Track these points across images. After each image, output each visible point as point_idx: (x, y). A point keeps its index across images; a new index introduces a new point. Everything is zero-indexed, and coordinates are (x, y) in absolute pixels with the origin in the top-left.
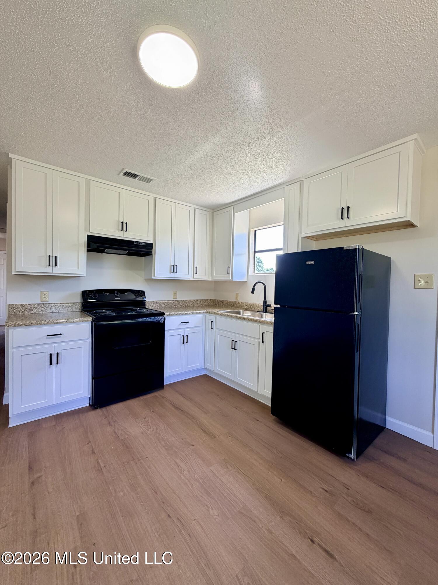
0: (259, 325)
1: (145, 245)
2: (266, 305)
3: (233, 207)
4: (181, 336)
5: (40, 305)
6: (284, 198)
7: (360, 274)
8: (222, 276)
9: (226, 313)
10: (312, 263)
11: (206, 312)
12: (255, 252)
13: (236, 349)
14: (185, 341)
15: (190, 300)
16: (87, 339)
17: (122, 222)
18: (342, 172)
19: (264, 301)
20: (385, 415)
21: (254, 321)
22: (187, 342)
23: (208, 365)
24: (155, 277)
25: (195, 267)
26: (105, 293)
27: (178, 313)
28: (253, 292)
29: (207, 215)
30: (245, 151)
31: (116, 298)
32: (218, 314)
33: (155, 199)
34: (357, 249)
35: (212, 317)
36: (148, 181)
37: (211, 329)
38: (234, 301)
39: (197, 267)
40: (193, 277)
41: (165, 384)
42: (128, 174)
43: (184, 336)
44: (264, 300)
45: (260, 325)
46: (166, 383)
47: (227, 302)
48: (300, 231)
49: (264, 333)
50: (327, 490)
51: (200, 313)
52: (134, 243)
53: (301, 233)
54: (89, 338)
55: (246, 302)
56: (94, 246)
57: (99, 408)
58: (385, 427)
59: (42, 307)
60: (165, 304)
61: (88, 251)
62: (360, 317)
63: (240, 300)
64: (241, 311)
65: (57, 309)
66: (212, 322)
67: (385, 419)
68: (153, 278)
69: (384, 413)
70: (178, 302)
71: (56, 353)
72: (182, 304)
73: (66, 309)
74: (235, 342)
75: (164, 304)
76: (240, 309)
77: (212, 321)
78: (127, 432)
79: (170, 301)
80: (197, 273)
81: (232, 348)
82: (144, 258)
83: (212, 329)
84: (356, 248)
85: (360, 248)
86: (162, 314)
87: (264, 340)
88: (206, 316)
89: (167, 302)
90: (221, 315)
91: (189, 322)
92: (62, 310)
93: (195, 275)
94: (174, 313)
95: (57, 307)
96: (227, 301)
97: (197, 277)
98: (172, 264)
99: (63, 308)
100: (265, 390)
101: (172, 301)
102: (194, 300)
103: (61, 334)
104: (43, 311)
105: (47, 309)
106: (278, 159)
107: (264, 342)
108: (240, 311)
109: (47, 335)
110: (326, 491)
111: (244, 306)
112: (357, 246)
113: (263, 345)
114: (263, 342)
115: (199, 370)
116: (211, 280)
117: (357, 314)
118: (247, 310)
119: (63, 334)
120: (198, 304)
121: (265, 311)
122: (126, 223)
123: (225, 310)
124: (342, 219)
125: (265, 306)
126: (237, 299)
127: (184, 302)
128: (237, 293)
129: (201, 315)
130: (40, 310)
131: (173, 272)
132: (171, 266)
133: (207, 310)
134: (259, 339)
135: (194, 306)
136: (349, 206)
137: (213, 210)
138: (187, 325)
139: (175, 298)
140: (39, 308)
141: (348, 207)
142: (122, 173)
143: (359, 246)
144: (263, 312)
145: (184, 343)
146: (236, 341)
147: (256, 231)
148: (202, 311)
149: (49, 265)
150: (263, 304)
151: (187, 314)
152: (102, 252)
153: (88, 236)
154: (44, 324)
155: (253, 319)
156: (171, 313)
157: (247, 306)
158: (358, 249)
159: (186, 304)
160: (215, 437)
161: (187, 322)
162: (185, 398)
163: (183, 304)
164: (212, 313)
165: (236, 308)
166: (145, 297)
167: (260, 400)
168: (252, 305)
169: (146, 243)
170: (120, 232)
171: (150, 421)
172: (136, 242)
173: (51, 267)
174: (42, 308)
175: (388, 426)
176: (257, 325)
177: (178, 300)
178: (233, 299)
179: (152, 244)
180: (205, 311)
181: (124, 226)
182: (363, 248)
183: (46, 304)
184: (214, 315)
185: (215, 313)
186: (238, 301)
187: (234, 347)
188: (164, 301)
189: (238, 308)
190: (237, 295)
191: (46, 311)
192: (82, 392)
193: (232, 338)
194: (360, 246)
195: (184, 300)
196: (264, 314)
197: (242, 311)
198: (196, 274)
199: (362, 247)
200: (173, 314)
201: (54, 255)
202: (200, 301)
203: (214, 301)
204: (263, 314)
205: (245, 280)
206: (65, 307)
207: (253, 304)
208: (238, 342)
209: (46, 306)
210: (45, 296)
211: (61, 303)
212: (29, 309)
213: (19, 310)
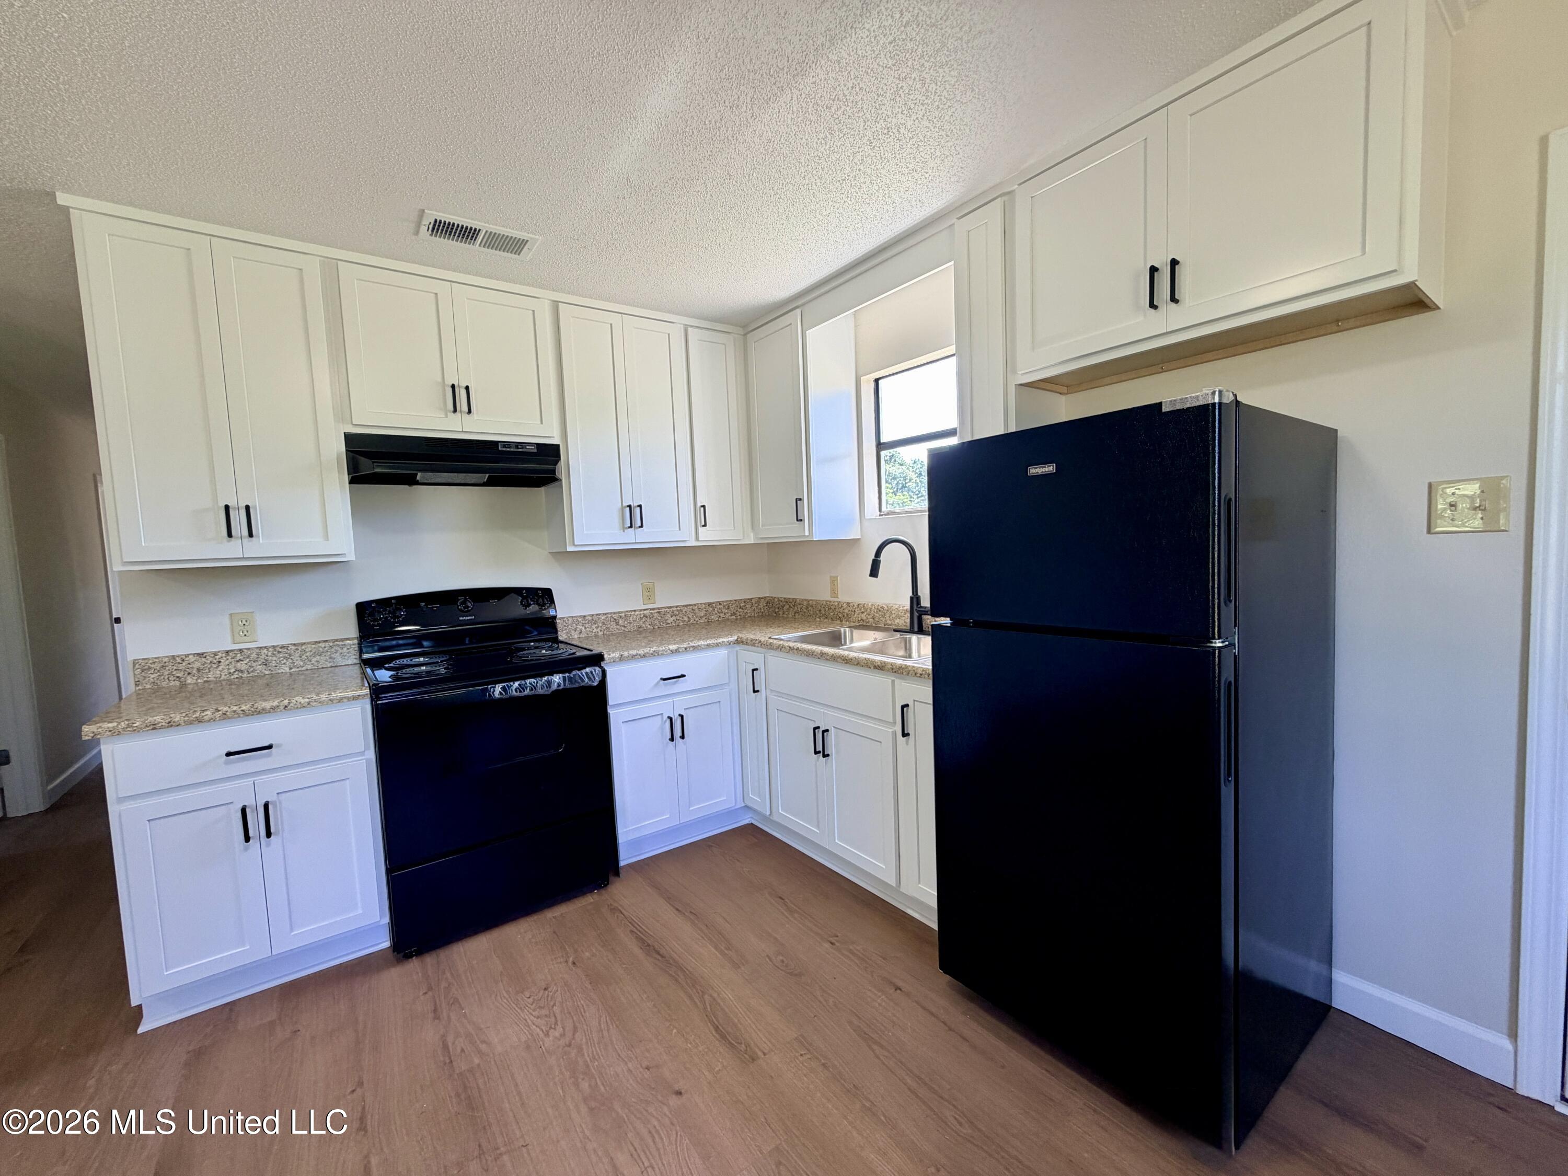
0: (890, 681)
1: (535, 451)
2: (918, 611)
3: (798, 311)
4: (662, 718)
5: (231, 654)
6: (952, 263)
7: (1230, 500)
8: (785, 531)
9: (791, 644)
10: (1050, 469)
11: (737, 640)
12: (880, 446)
13: (828, 755)
14: (678, 732)
15: (695, 605)
16: (362, 753)
17: (453, 386)
18: (1146, 139)
19: (912, 598)
20: (1330, 963)
21: (875, 667)
22: (683, 737)
23: (756, 800)
24: (574, 545)
25: (699, 504)
26: (426, 605)
27: (647, 650)
28: (874, 572)
29: (725, 345)
30: (795, 98)
31: (461, 618)
32: (770, 647)
33: (555, 305)
34: (1214, 404)
35: (754, 658)
36: (515, 246)
37: (755, 691)
38: (827, 601)
39: (704, 506)
40: (697, 538)
42: (442, 228)
43: (671, 719)
44: (911, 594)
45: (893, 681)
47: (805, 603)
48: (1009, 364)
49: (907, 706)
51: (717, 645)
52: (500, 449)
53: (1014, 371)
54: (367, 748)
55: (862, 601)
56: (368, 467)
57: (416, 955)
58: (1330, 1007)
59: (238, 661)
60: (621, 622)
61: (352, 482)
62: (1235, 656)
63: (843, 598)
64: (845, 632)
65: (285, 661)
66: (753, 670)
67: (1330, 981)
68: (569, 549)
69: (1328, 960)
70: (659, 612)
71: (261, 802)
72: (672, 619)
73: (314, 659)
74: (824, 732)
75: (617, 624)
76: (844, 622)
77: (756, 669)
78: (483, 1042)
79: (635, 611)
80: (705, 525)
81: (816, 752)
82: (543, 489)
83: (758, 691)
84: (1210, 401)
85: (1225, 401)
86: (597, 659)
87: (910, 729)
88: (737, 651)
89: (626, 616)
90: (780, 648)
91: (683, 676)
92: (302, 663)
93: (701, 529)
94: (634, 652)
95: (285, 658)
96: (806, 600)
97: (708, 536)
98: (625, 504)
99: (304, 657)
100: (920, 885)
101: (641, 610)
102: (710, 604)
103: (270, 747)
104: (242, 672)
105: (254, 664)
106: (914, 117)
107: (908, 735)
108: (842, 630)
109: (225, 752)
111: (857, 612)
112: (1214, 393)
113: (907, 743)
114: (905, 735)
115: (731, 813)
116: (751, 541)
117: (1220, 645)
118: (864, 626)
119: (279, 746)
120: (721, 615)
121: (916, 629)
122: (467, 388)
123: (796, 629)
124: (1152, 305)
125: (916, 614)
126: (834, 593)
127: (677, 611)
128: (834, 577)
129: (723, 652)
130: (232, 671)
131: (631, 527)
132: (623, 508)
133: (740, 635)
134: (895, 723)
135: (709, 622)
136: (1178, 258)
137: (744, 327)
138: (680, 686)
139: (650, 602)
140: (227, 662)
141: (1174, 263)
142: (424, 229)
143: (1220, 392)
144: (911, 631)
145: (672, 739)
146: (827, 731)
147: (880, 382)
148: (726, 640)
149: (230, 535)
150: (908, 607)
151: (677, 651)
152: (411, 481)
153: (350, 439)
154: (212, 720)
155: (873, 662)
156: (626, 654)
157: (863, 613)
158: (1220, 404)
159: (686, 619)
160: (754, 1059)
161: (679, 675)
162: (677, 910)
163: (674, 618)
164: (754, 645)
165: (832, 620)
166: (555, 608)
168: (880, 609)
169: (537, 444)
170: (451, 415)
171: (559, 999)
172: (507, 444)
173: (235, 542)
174: (239, 664)
175: (1339, 1002)
176: (884, 680)
177: (659, 609)
178: (824, 595)
179: (558, 446)
180: (736, 638)
181: (459, 398)
182: (1237, 403)
183: (249, 649)
184: (759, 649)
185: (762, 644)
186: (839, 600)
187: (820, 748)
188: (614, 613)
189: (839, 622)
190: (834, 581)
191: (252, 672)
193: (813, 721)
194: (1225, 393)
195: (677, 607)
196: (914, 638)
197: (847, 629)
198: (703, 526)
199: (1231, 398)
200: (633, 656)
201: (243, 505)
202: (728, 605)
203: (770, 602)
204: (910, 639)
205: (853, 533)
206: (308, 654)
207: (882, 608)
208: (832, 732)
209: (248, 657)
210: (243, 625)
211: (294, 645)
212: (199, 670)
213: (166, 673)
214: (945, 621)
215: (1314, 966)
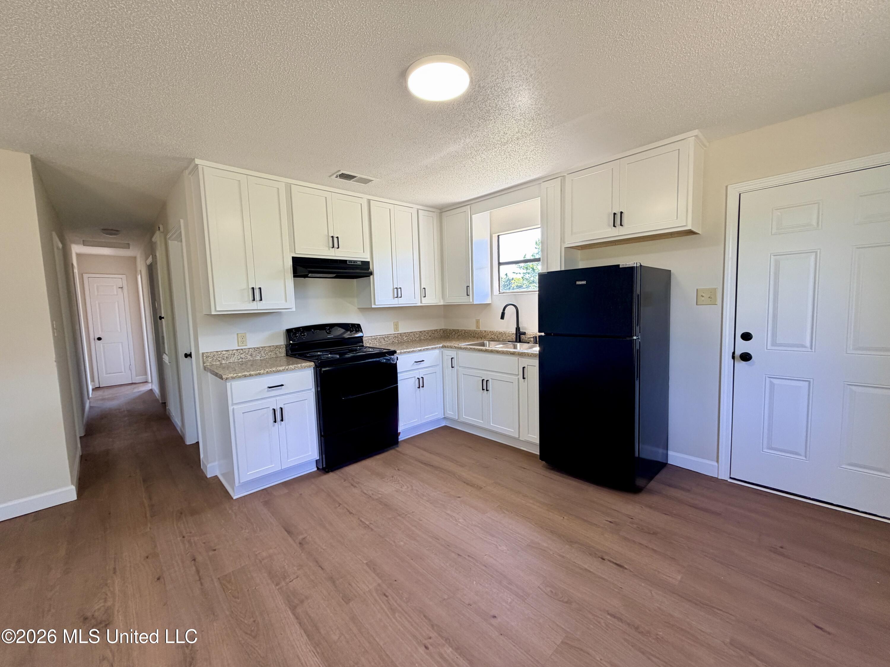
0: (517, 359)
1: (361, 264)
2: (519, 333)
3: (469, 206)
4: (415, 378)
5: (238, 351)
6: (540, 198)
7: (639, 295)
8: (459, 299)
9: (471, 347)
10: (584, 282)
11: (443, 346)
12: (500, 264)
13: (488, 390)
14: (421, 385)
15: (415, 332)
16: (311, 389)
17: (333, 237)
18: (613, 169)
19: (516, 328)
20: (667, 450)
21: (511, 354)
22: (423, 387)
23: (450, 414)
24: (375, 304)
25: (422, 287)
26: (314, 331)
27: (410, 350)
28: (502, 317)
29: (433, 217)
30: (499, 150)
31: (328, 336)
32: (460, 348)
33: (369, 201)
34: (634, 267)
35: (452, 353)
36: (366, 181)
37: (452, 367)
38: (474, 330)
39: (425, 288)
40: (421, 302)
41: (399, 440)
42: (343, 176)
43: (419, 379)
44: (516, 326)
45: (518, 359)
46: (401, 438)
47: (463, 331)
48: (562, 240)
49: (525, 367)
50: (612, 521)
51: (435, 348)
52: (348, 263)
53: (564, 242)
54: (313, 388)
55: (492, 330)
56: (300, 270)
57: (331, 471)
58: (667, 463)
59: (241, 354)
60: (386, 339)
61: (294, 277)
62: (640, 342)
63: (482, 328)
64: (486, 343)
65: (258, 354)
66: (452, 358)
67: (667, 454)
68: (373, 306)
69: (666, 448)
70: (401, 335)
71: (278, 408)
72: (406, 338)
73: (269, 354)
74: (487, 381)
75: (384, 340)
76: (483, 339)
77: (453, 358)
78: (379, 491)
79: (391, 334)
80: (425, 297)
81: (483, 389)
82: (355, 280)
83: (453, 367)
84: (633, 266)
85: (638, 266)
86: (394, 352)
87: (525, 377)
88: (442, 351)
89: (388, 336)
90: (465, 349)
91: (423, 361)
92: (265, 355)
93: (423, 298)
94: (405, 350)
95: (258, 353)
96: (464, 330)
97: (426, 302)
98: (394, 287)
99: (265, 353)
100: (529, 435)
101: (393, 334)
102: (421, 332)
103: (282, 385)
104: (242, 358)
105: (247, 355)
106: (536, 156)
107: (525, 378)
108: (485, 342)
109: (267, 386)
110: (610, 522)
111: (489, 335)
112: (634, 263)
113: (524, 381)
114: (524, 378)
115: (438, 421)
116: (442, 304)
117: (635, 338)
118: (493, 340)
119: (284, 385)
120: (425, 337)
121: (518, 341)
122: (338, 238)
123: (465, 342)
124: (614, 226)
125: (518, 334)
126: (478, 327)
127: (408, 334)
128: (478, 320)
129: (437, 351)
130: (239, 358)
131: (397, 297)
132: (394, 289)
133: (444, 344)
134: (518, 375)
135: (420, 340)
136: (622, 211)
137: (440, 209)
138: (422, 365)
139: (397, 330)
140: (237, 355)
141: (621, 213)
142: (336, 176)
143: (636, 263)
144: (516, 341)
145: (419, 388)
146: (488, 380)
147: (500, 236)
148: (438, 346)
149: (254, 300)
150: (515, 332)
151: (420, 350)
152: (306, 276)
153: (293, 258)
155: (510, 352)
156: (402, 351)
157: (492, 335)
158: (636, 267)
159: (411, 338)
160: (481, 488)
161: (421, 360)
162: (430, 453)
163: (407, 338)
164: (452, 348)
165: (477, 338)
166: (362, 332)
167: (522, 448)
168: (500, 333)
169: (362, 261)
170: (331, 249)
171: (400, 480)
172: (351, 261)
173: (255, 302)
174: (241, 355)
175: (670, 462)
176: (515, 359)
177: (400, 333)
178: (473, 328)
179: (369, 262)
180: (442, 345)
181: (335, 242)
182: (641, 265)
183: (245, 349)
184: (455, 350)
185: (456, 348)
186: (481, 330)
187: (485, 388)
188: (383, 335)
189: (480, 339)
190: (478, 322)
191: (247, 359)
192: (310, 453)
193: (482, 377)
194: (638, 263)
195: (408, 333)
196: (518, 345)
197: (487, 342)
198: (424, 297)
199: (639, 265)
200: (405, 352)
201: (258, 287)
202: (428, 332)
203: (445, 331)
204: (517, 345)
205: (488, 301)
206: (267, 351)
207: (502, 333)
208: (490, 380)
209: (245, 352)
210: (242, 339)
211: (262, 347)
212: (227, 357)
213: (215, 359)
214: (543, 334)
215: (661, 451)
